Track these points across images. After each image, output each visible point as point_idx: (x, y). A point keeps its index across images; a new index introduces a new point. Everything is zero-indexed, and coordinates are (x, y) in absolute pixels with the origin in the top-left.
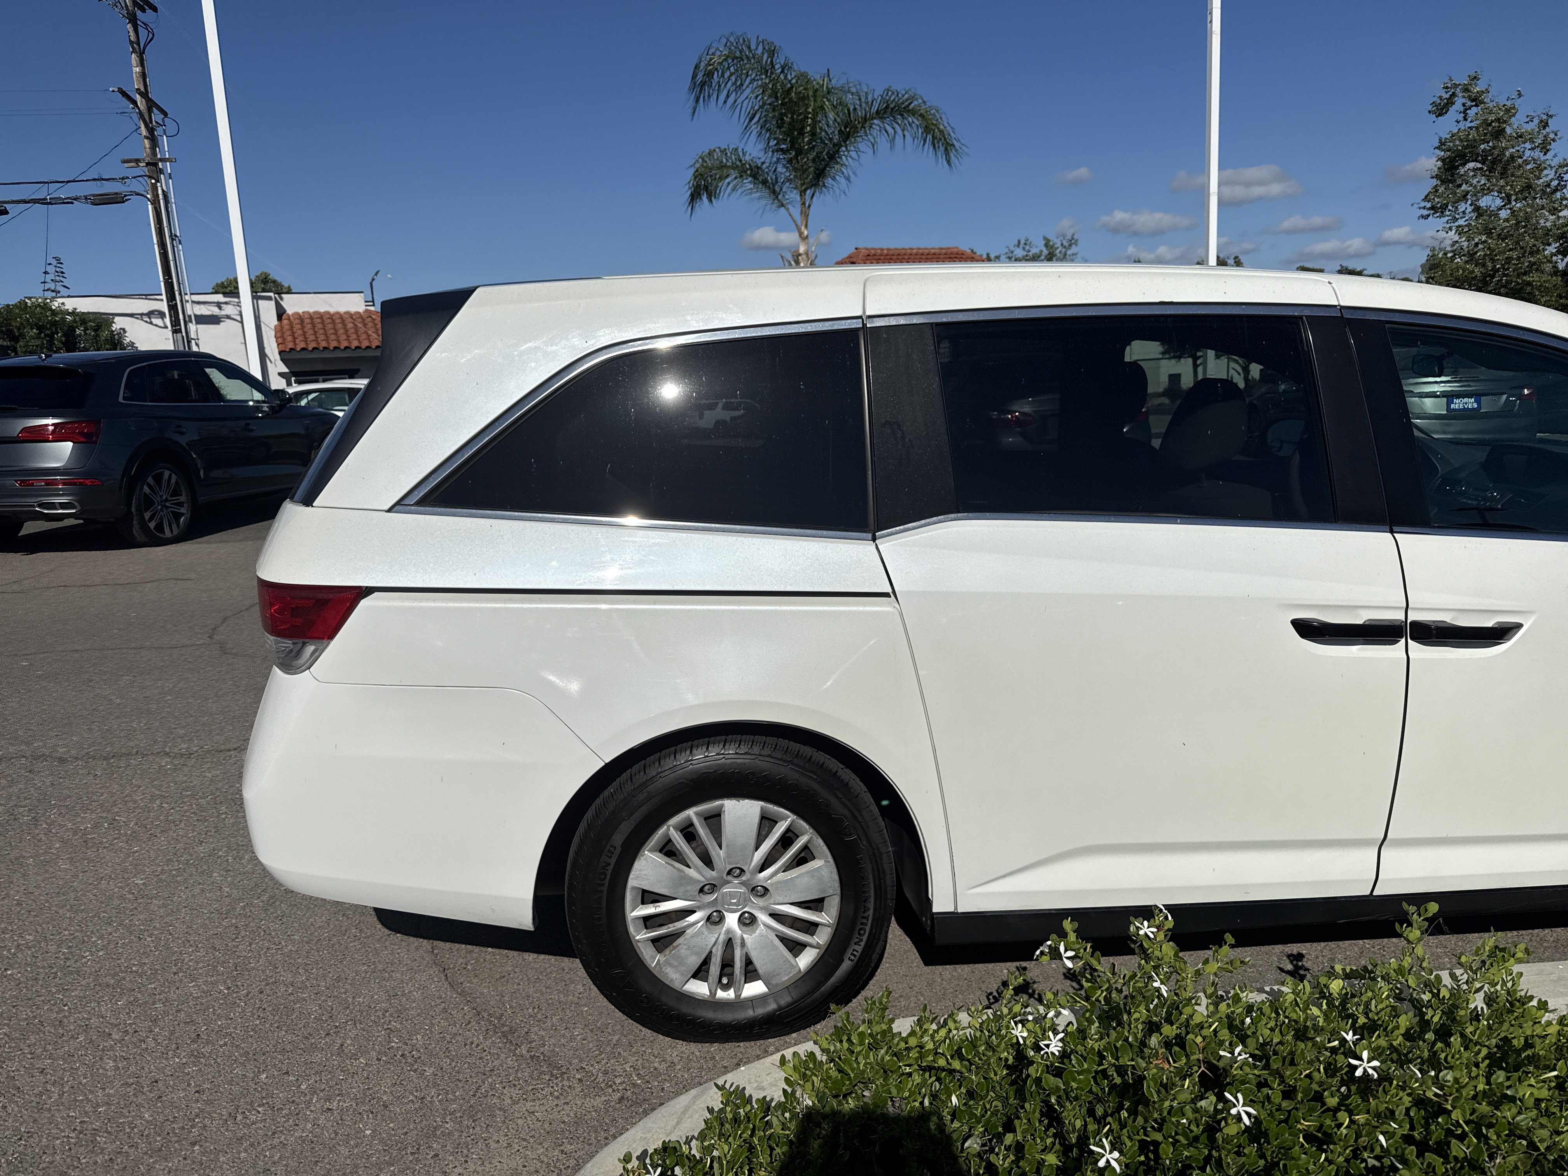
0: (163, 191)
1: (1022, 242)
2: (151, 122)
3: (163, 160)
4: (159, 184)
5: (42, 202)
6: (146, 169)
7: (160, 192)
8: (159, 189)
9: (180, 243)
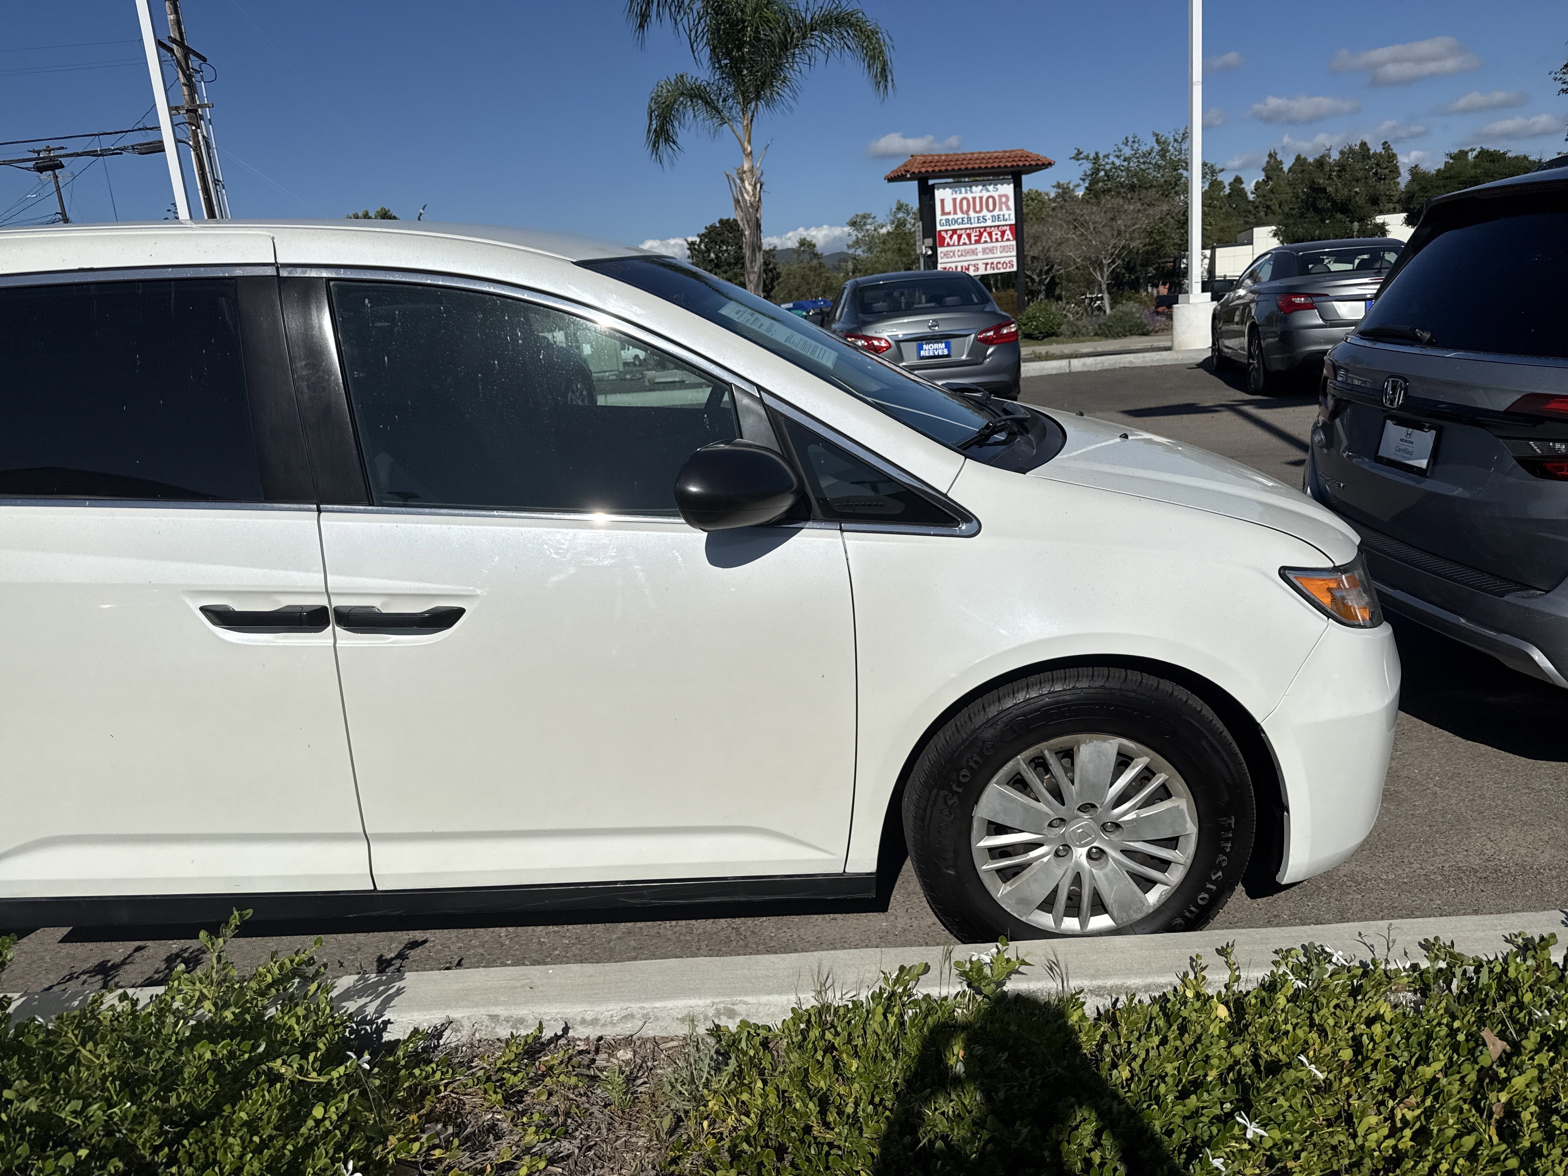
0: (204, 137)
1: (1131, 139)
2: (188, 69)
3: (202, 106)
4: (199, 131)
5: (93, 154)
6: (186, 116)
7: (200, 138)
8: (200, 135)
9: (224, 188)
